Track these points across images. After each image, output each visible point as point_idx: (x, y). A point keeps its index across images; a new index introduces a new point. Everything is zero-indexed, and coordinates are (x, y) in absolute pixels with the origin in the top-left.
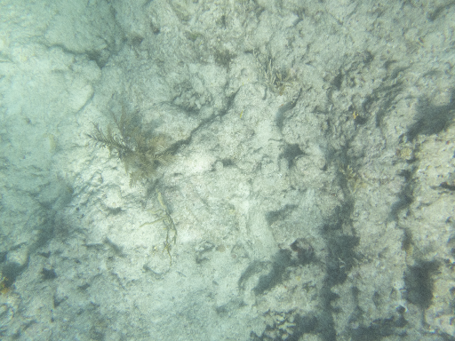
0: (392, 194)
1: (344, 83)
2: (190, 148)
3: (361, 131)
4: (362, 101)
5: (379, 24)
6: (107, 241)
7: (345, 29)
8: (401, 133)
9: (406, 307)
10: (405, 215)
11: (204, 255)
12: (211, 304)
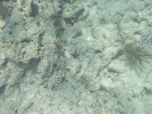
0: (45, 39)
1: (61, 79)
2: (112, 56)
3: (55, 62)
4: (55, 73)
5: (50, 101)
6: (139, 22)
7: (62, 99)
8: (43, 60)
9: (38, 3)
10: (41, 31)
11: (102, 22)
12: (99, 5)
